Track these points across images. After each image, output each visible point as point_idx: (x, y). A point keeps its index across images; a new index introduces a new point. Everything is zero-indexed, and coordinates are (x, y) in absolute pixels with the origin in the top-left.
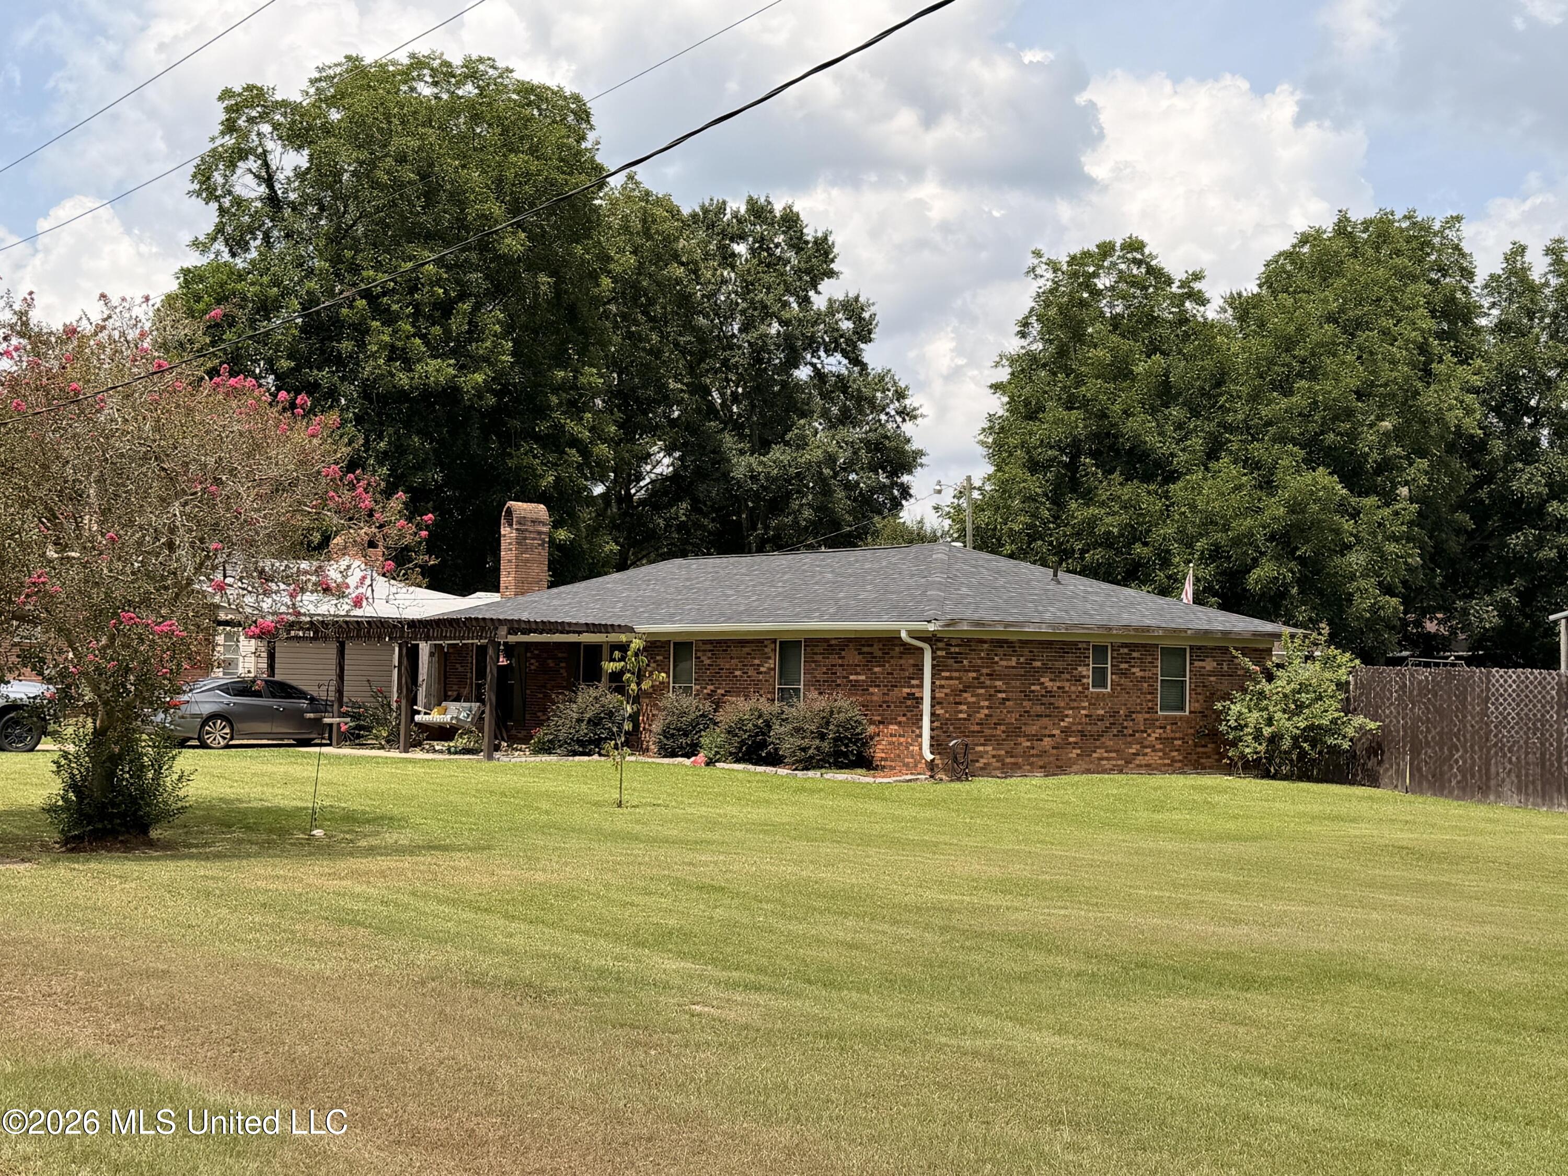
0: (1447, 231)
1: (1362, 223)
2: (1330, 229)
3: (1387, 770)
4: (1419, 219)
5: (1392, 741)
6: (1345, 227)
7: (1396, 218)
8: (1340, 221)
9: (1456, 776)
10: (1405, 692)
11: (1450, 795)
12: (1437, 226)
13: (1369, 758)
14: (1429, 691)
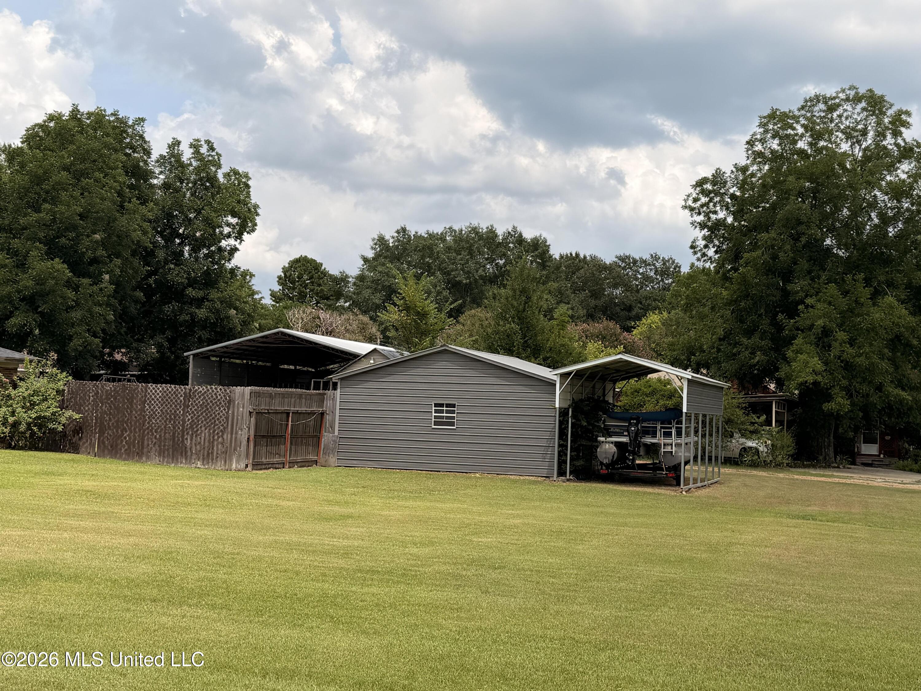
0: (136, 126)
1: (87, 114)
2: (67, 114)
3: (84, 443)
4: (120, 117)
5: (88, 426)
6: (76, 115)
7: (107, 114)
8: (73, 111)
9: (124, 446)
10: (97, 397)
11: (120, 458)
12: (130, 123)
13: (74, 436)
14: (112, 396)
